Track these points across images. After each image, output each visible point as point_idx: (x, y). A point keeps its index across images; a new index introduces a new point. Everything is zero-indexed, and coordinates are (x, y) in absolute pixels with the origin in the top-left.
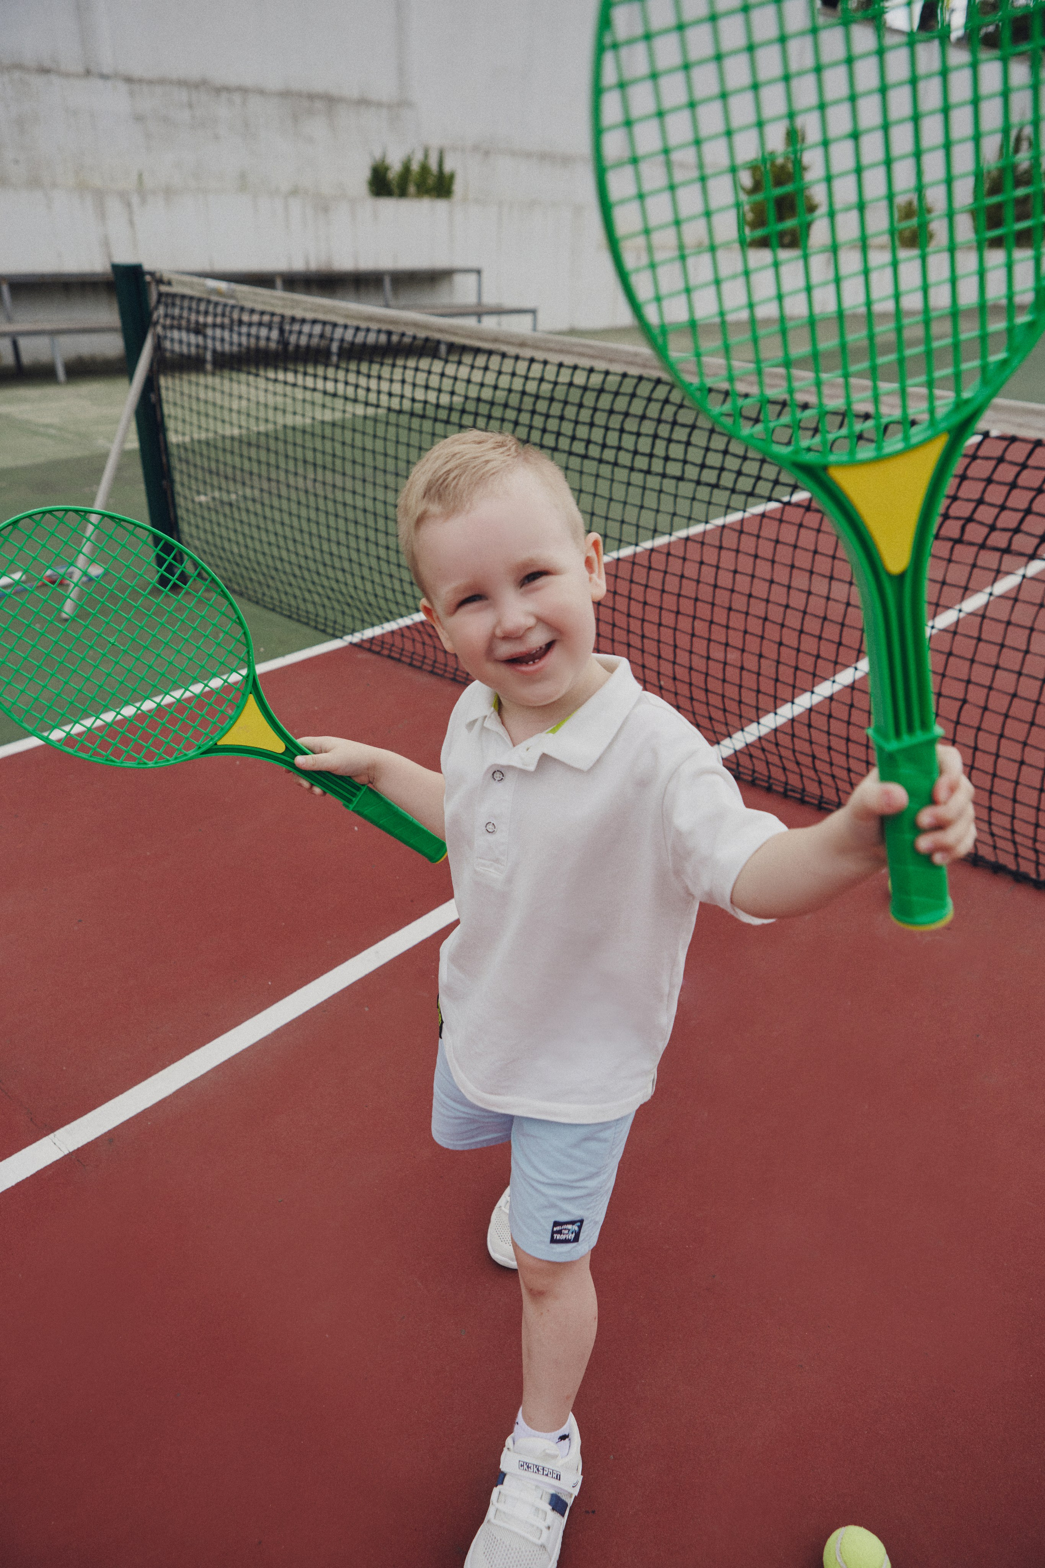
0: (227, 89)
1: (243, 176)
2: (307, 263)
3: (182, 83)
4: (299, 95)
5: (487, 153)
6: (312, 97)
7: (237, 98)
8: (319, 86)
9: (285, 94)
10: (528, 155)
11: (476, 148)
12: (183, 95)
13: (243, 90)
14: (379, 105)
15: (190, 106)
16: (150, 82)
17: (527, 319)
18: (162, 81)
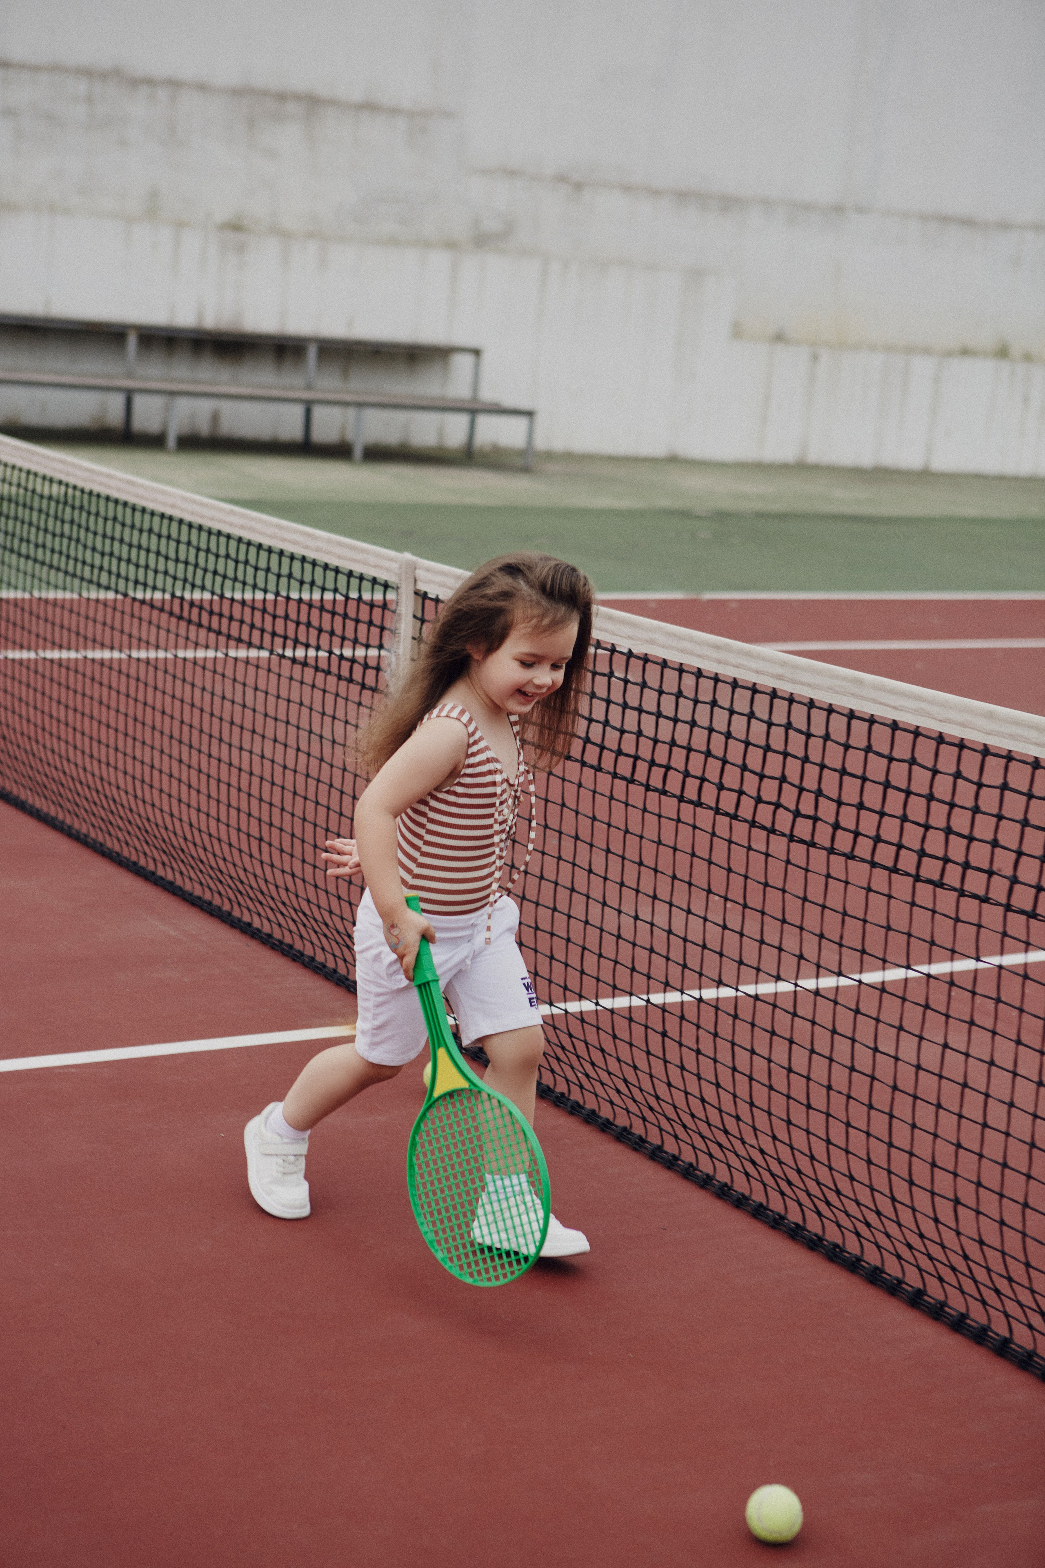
0: (150, 82)
1: (154, 195)
2: (200, 316)
3: (87, 73)
4: (265, 93)
5: (579, 187)
6: (282, 97)
7: (162, 94)
8: (298, 82)
9: (238, 93)
10: (656, 193)
11: (561, 178)
12: (82, 87)
13: (175, 84)
14: (394, 111)
15: (89, 100)
16: (35, 69)
17: (519, 424)
18: (55, 68)
